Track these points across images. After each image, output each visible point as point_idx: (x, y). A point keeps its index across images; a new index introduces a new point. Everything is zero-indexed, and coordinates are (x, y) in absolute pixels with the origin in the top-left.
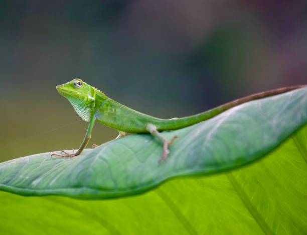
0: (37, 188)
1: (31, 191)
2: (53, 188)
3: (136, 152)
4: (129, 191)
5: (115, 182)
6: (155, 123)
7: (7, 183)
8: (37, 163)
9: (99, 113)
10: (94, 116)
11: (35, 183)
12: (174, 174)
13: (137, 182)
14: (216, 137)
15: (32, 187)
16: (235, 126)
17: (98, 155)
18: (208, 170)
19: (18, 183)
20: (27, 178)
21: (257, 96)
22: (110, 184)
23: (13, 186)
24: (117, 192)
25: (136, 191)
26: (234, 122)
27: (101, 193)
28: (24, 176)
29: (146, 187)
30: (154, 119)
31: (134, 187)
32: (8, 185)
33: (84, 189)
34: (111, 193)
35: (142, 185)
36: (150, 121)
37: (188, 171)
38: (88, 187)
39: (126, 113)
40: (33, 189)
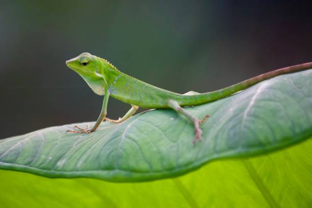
0: (63, 169)
1: (57, 173)
2: (83, 170)
3: (164, 131)
4: (166, 173)
5: (149, 163)
6: (177, 99)
7: (29, 164)
8: (53, 140)
9: (113, 88)
10: (108, 91)
11: (60, 164)
12: (216, 156)
13: (174, 164)
14: (254, 116)
15: (58, 169)
16: (273, 104)
17: (124, 134)
18: (253, 150)
19: (41, 164)
20: (50, 158)
21: (283, 70)
22: (144, 166)
23: (36, 167)
24: (152, 174)
25: (174, 172)
26: (270, 100)
27: (136, 175)
28: (46, 156)
29: (184, 169)
30: (175, 95)
31: (171, 169)
32: (31, 166)
33: (117, 171)
34: (147, 175)
35: (179, 166)
36: (171, 97)
37: (231, 153)
38: (120, 169)
39: (143, 88)
40: (60, 171)
